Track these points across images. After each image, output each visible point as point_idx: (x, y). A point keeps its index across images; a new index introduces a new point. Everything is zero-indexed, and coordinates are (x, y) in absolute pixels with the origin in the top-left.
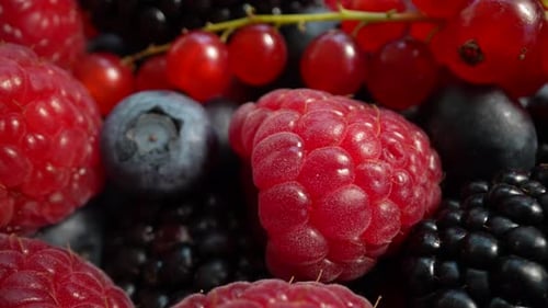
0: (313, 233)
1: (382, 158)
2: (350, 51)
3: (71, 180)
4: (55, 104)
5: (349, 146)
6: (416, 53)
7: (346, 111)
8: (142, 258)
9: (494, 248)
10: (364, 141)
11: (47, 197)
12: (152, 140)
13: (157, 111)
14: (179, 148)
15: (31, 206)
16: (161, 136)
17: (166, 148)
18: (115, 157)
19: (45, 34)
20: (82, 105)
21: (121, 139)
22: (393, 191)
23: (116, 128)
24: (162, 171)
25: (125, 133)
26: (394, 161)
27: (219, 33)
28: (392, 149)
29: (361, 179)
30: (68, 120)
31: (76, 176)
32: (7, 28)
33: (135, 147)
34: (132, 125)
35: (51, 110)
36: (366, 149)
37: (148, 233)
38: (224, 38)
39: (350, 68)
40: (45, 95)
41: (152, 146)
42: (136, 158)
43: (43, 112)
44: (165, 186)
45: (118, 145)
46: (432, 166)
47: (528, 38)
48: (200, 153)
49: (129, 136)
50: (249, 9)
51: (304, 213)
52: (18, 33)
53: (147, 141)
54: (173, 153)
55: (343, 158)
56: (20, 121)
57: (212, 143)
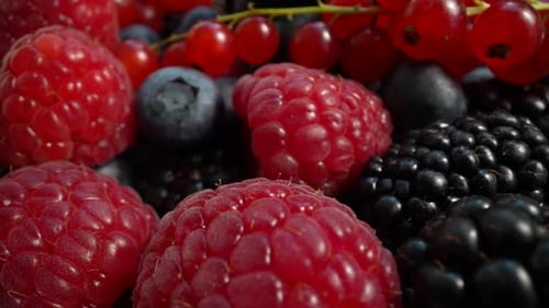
0: (290, 158)
1: (340, 108)
2: (326, 36)
3: (114, 131)
4: (106, 73)
5: (316, 98)
6: (377, 38)
7: (317, 77)
8: (164, 194)
9: (415, 167)
10: (327, 96)
11: (96, 143)
12: (176, 102)
13: (180, 81)
14: (196, 108)
15: (85, 149)
16: (183, 99)
17: (187, 108)
18: (148, 114)
19: (89, 22)
20: (122, 77)
21: (153, 100)
22: (348, 132)
23: (149, 92)
24: (183, 124)
25: (156, 96)
26: (350, 112)
27: (227, 23)
28: (349, 103)
29: (324, 120)
30: (114, 85)
31: (118, 129)
32: (62, 17)
33: (163, 107)
34: (162, 90)
35: (103, 77)
36: (329, 102)
37: (169, 176)
38: (230, 26)
39: (327, 48)
40: (99, 66)
41: (176, 107)
42: (163, 115)
43: (98, 78)
44: (184, 136)
45: (150, 105)
46: (384, 121)
47: (453, 25)
48: (211, 113)
49: (159, 98)
50: (250, 5)
51: (283, 142)
52: (70, 21)
53: (171, 103)
54: (192, 112)
55: (312, 107)
56: (83, 84)
57: (220, 105)
